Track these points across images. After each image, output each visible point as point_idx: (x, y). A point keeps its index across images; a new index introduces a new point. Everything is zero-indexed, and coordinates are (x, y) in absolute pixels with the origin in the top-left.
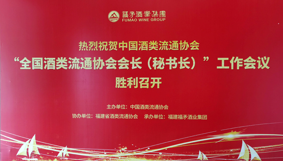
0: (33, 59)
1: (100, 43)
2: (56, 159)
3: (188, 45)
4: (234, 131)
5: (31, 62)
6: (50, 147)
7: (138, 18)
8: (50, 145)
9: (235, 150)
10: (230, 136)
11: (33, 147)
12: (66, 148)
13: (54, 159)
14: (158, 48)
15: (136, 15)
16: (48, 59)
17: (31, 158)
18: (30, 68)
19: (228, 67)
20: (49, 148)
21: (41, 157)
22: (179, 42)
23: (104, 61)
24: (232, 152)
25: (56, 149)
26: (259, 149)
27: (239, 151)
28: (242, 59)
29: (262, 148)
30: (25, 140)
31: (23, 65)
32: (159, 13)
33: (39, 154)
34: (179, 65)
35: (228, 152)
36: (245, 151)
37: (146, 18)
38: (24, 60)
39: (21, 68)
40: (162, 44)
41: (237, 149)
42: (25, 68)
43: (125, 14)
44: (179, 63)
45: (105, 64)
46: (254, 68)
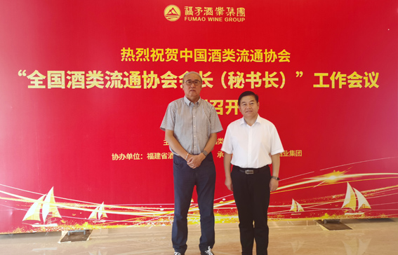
0: (49, 73)
1: (153, 50)
2: (86, 223)
3: (275, 56)
4: (336, 171)
5: (46, 78)
6: (77, 205)
7: (207, 17)
8: (76, 202)
9: (338, 196)
10: (332, 178)
11: (51, 206)
12: (103, 206)
13: (83, 222)
14: (236, 59)
15: (204, 12)
16: (73, 73)
17: (46, 223)
18: (44, 87)
19: (328, 86)
20: (76, 207)
21: (62, 221)
22: (263, 51)
23: (159, 77)
24: (335, 199)
25: (86, 207)
26: (368, 193)
27: (344, 197)
28: (345, 75)
29: (371, 192)
30: (37, 197)
31: (32, 82)
32: (235, 11)
33: (60, 216)
34: (263, 83)
35: (330, 199)
36: (351, 196)
37: (218, 16)
38: (34, 74)
39: (30, 87)
40: (240, 53)
41: (341, 195)
42: (37, 86)
43: (189, 11)
44: (264, 79)
45: (160, 82)
46: (361, 86)
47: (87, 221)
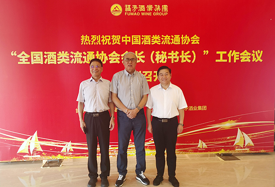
0: (32, 53)
1: (103, 37)
2: (59, 155)
3: (189, 40)
4: (230, 120)
5: (30, 57)
7: (140, 12)
8: (53, 141)
9: (232, 137)
10: (227, 125)
11: (35, 144)
12: (70, 143)
13: (57, 155)
14: (161, 42)
15: (138, 9)
16: (48, 53)
17: (33, 155)
18: (29, 63)
19: (226, 61)
20: (52, 144)
21: (43, 154)
22: (180, 37)
23: (107, 55)
24: (229, 139)
25: (59, 145)
26: (252, 135)
27: (235, 138)
28: (238, 53)
29: (255, 135)
30: (26, 138)
31: (21, 60)
32: (161, 8)
33: (42, 151)
34: (180, 59)
35: (226, 139)
36: (241, 138)
37: (149, 12)
38: (22, 54)
39: (19, 63)
40: (164, 38)
42: (24, 63)
43: (128, 8)
44: (181, 56)
45: (108, 58)
46: (249, 61)
47: (59, 153)
